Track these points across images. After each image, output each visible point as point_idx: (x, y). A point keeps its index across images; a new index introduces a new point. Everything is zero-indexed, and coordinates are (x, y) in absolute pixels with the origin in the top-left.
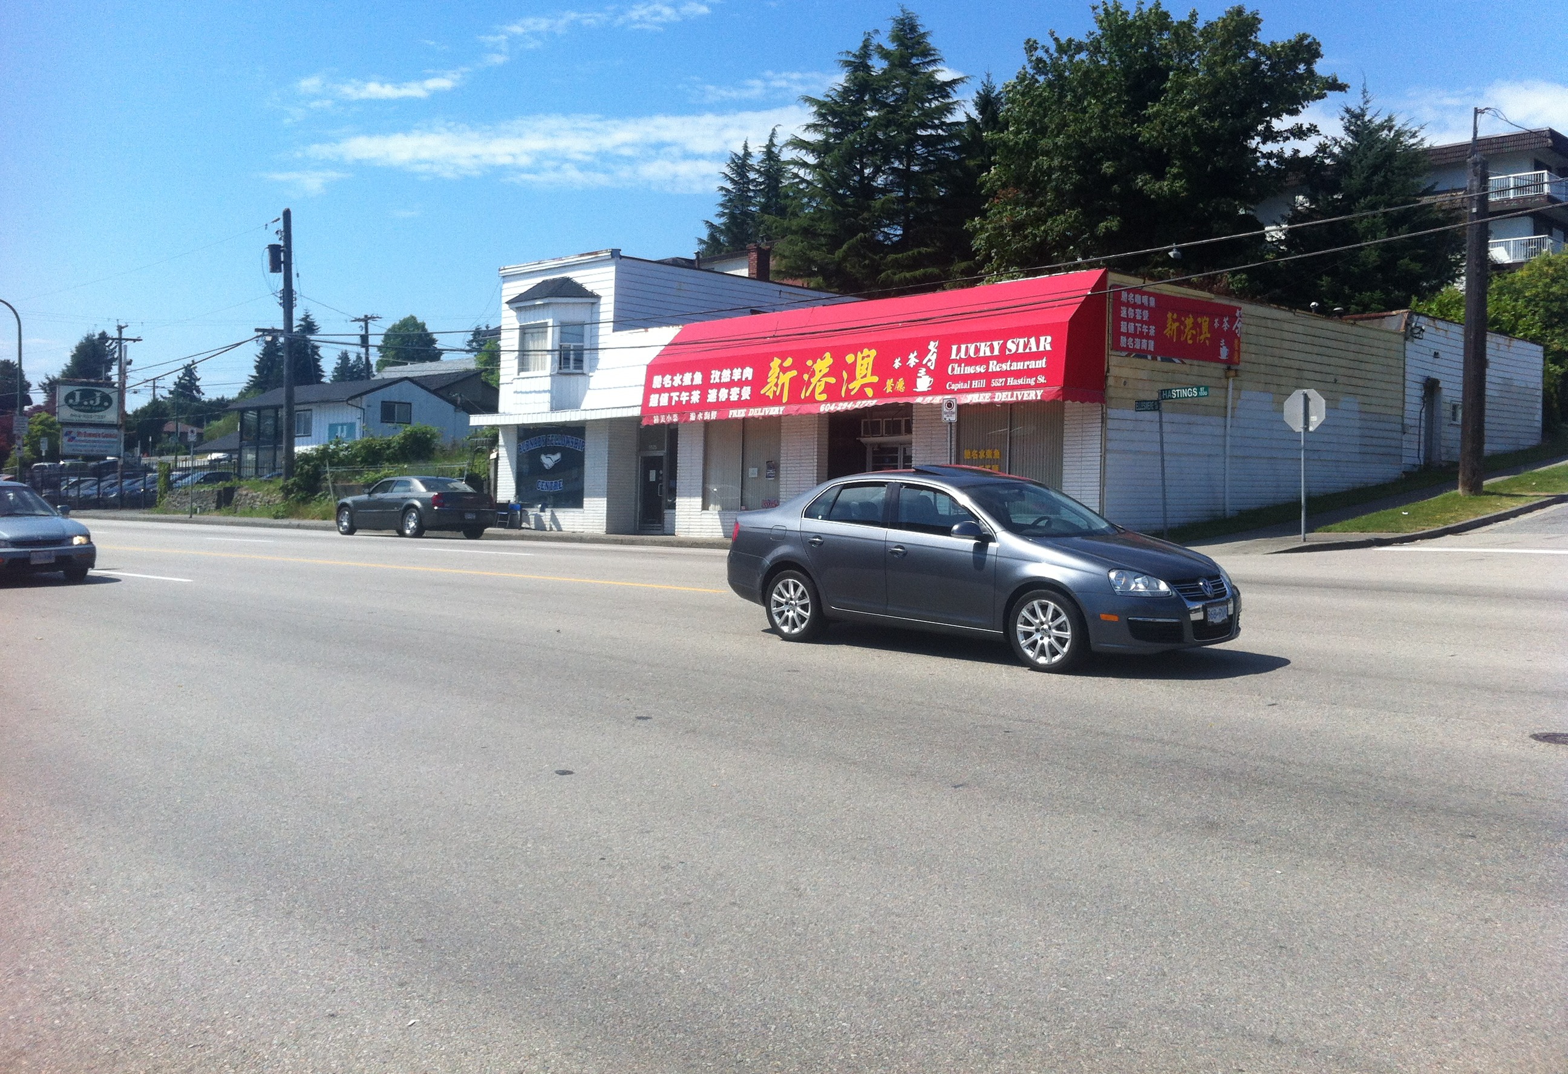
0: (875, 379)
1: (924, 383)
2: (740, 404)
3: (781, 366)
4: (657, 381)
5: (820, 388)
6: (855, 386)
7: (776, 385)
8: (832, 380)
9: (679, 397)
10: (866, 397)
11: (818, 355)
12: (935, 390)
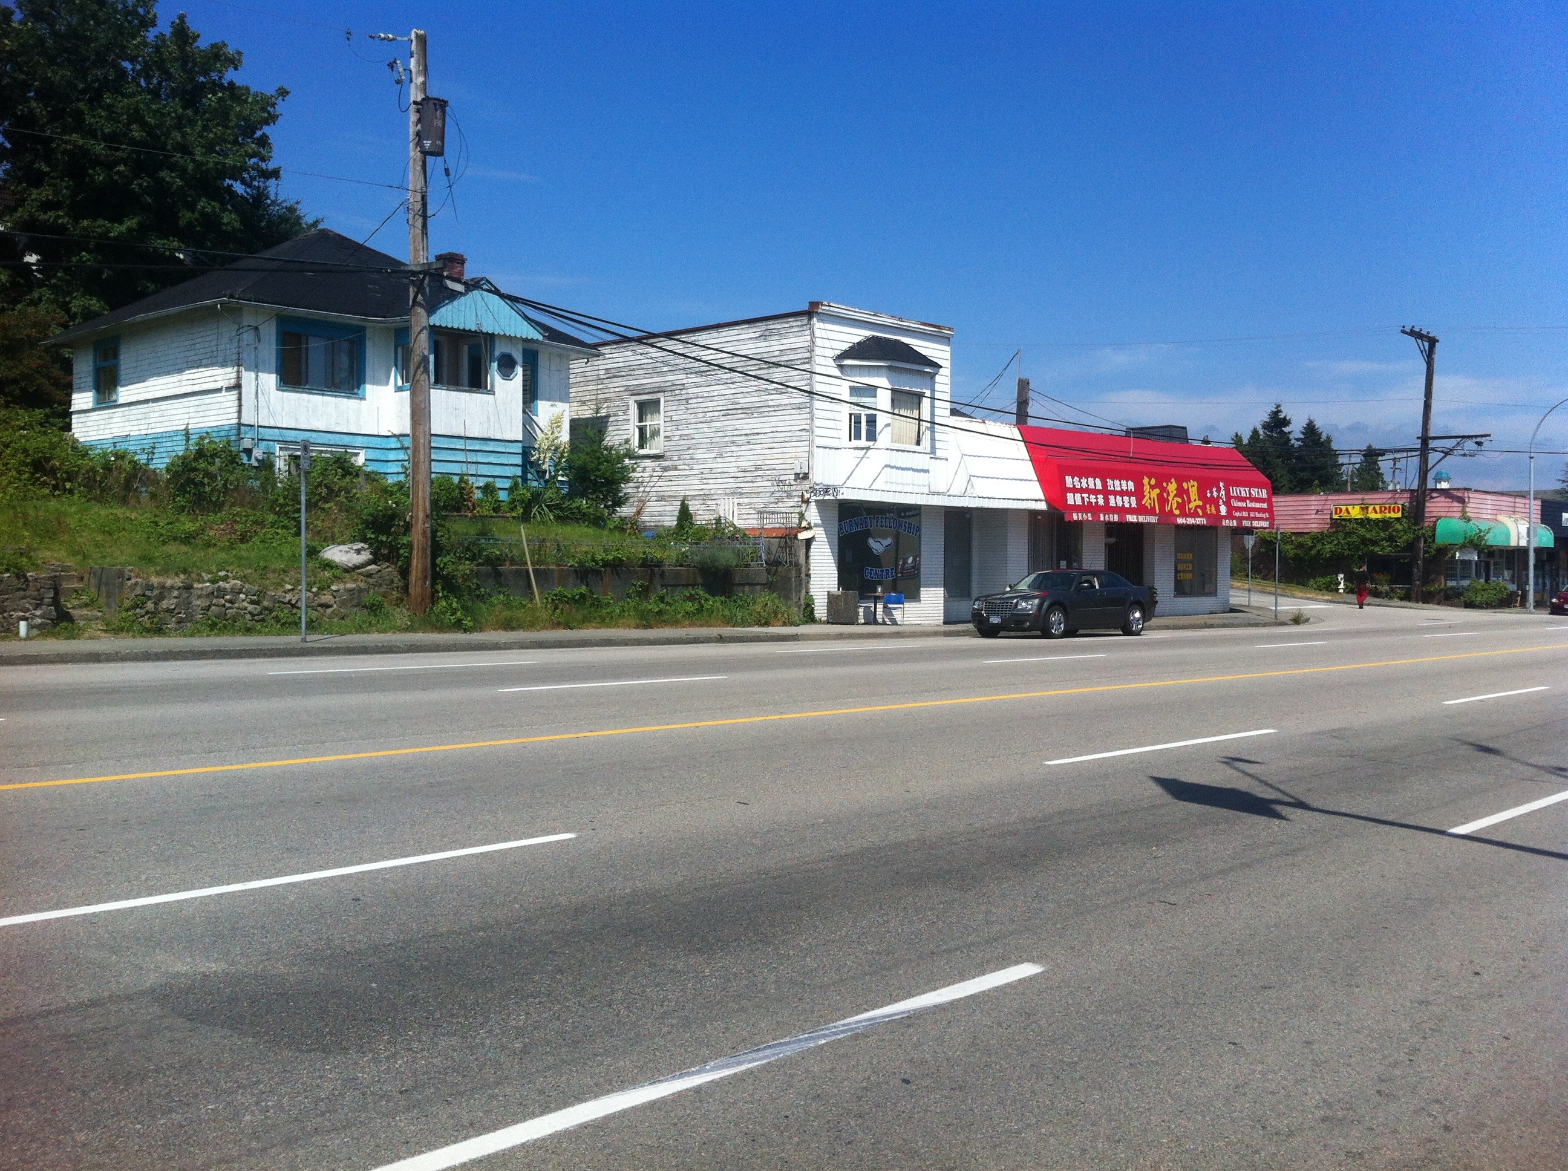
0: (1200, 503)
1: (1223, 510)
2: (1131, 511)
3: (1149, 483)
4: (1068, 480)
5: (1175, 506)
6: (1192, 505)
7: (1150, 498)
8: (1180, 501)
9: (1089, 498)
10: (1199, 516)
11: (1168, 481)
12: (1229, 516)
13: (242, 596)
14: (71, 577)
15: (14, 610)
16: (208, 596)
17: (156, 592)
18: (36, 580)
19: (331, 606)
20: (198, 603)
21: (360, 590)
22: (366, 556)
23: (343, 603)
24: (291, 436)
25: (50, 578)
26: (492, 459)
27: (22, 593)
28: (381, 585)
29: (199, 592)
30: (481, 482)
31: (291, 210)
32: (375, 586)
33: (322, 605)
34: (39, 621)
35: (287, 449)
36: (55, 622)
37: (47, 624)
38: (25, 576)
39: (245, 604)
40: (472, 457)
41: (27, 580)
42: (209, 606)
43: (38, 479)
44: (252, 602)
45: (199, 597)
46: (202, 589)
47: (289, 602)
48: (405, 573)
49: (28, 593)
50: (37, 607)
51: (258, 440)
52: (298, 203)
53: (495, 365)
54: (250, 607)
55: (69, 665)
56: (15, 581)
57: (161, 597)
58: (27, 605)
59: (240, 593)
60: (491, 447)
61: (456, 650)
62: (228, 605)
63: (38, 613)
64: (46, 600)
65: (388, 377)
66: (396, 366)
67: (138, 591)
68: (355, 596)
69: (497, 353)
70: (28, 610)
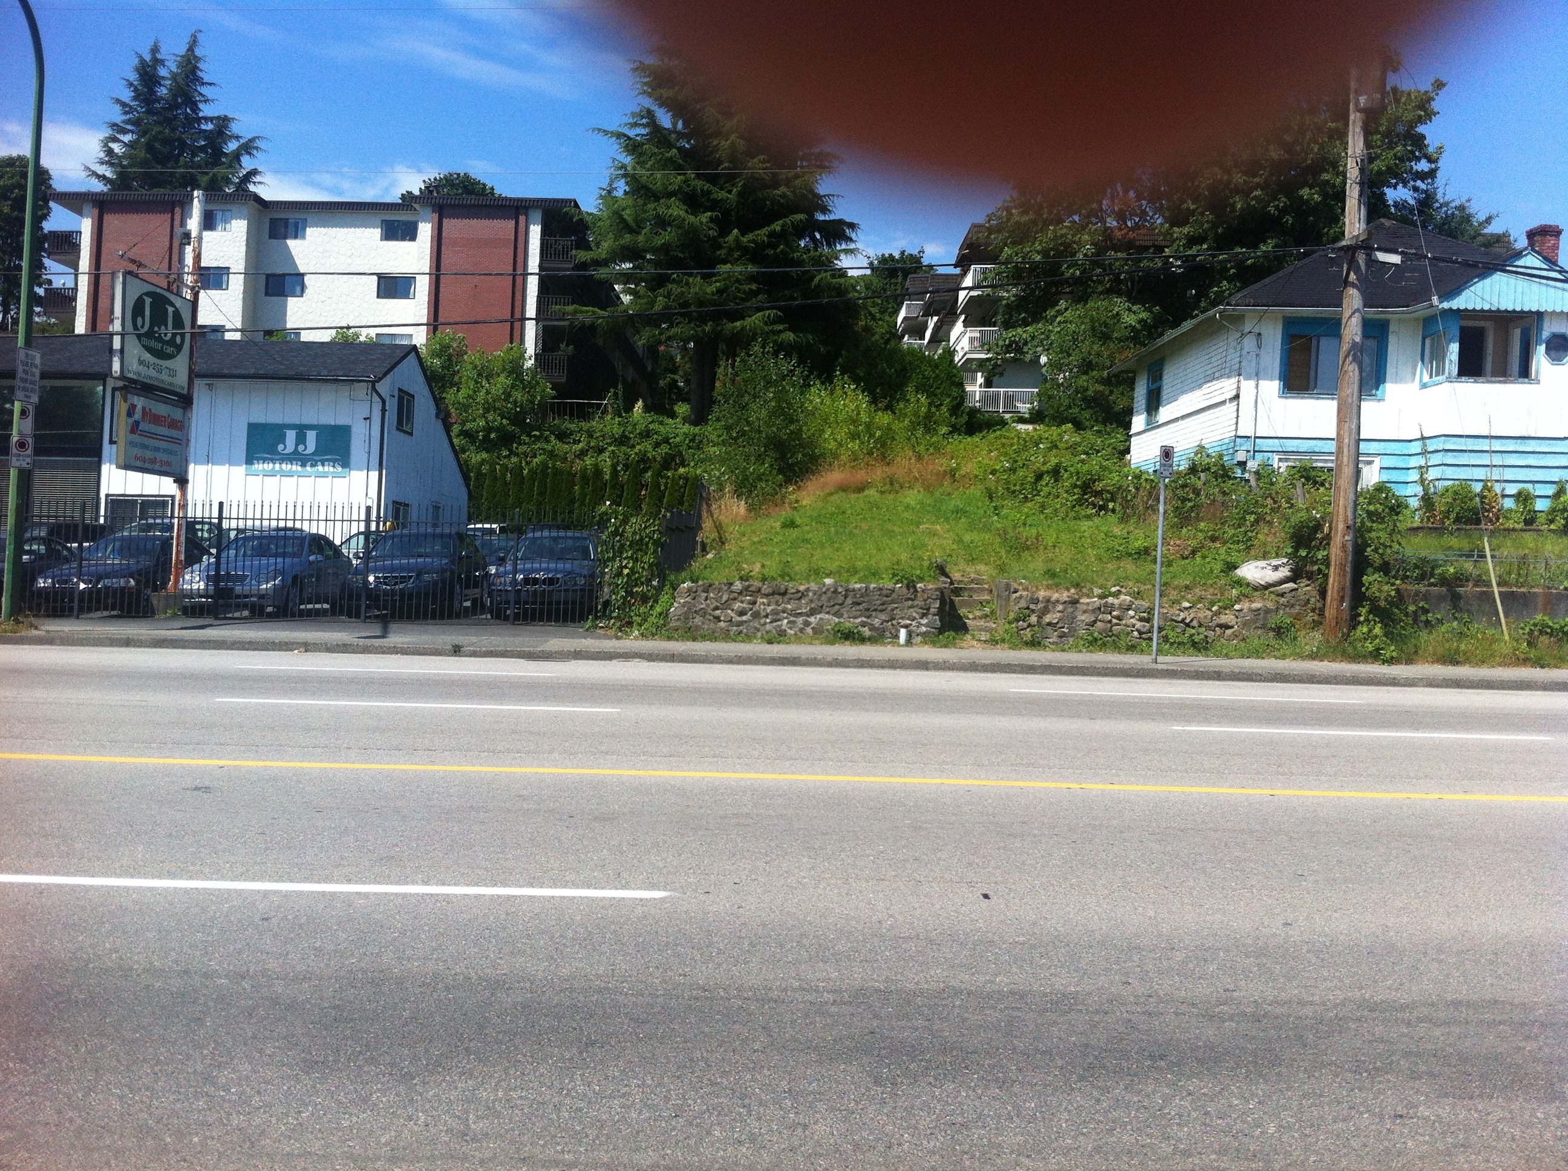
13: (1131, 613)
14: (983, 590)
15: (902, 618)
16: (1094, 611)
17: (1040, 606)
18: (923, 591)
19: (1232, 627)
20: (1083, 618)
21: (1267, 611)
22: (1284, 572)
23: (1245, 624)
24: (1291, 445)
25: (937, 589)
26: (1531, 460)
27: (910, 602)
28: (1292, 606)
29: (1085, 607)
30: (1512, 489)
31: (1461, 208)
32: (1286, 606)
33: (1221, 626)
34: (924, 629)
35: (1287, 460)
36: (941, 630)
37: (930, 632)
38: (915, 587)
39: (1133, 621)
40: (1497, 460)
41: (916, 591)
42: (1095, 622)
43: (1087, 500)
44: (1141, 620)
45: (1085, 612)
46: (1088, 604)
47: (1183, 621)
48: (1323, 593)
49: (916, 603)
50: (923, 616)
51: (1255, 451)
52: (1469, 201)
53: (1542, 349)
54: (1139, 625)
55: (898, 671)
56: (905, 590)
57: (1045, 611)
58: (914, 614)
59: (1128, 610)
60: (1531, 446)
61: (1337, 684)
62: (1115, 621)
63: (924, 621)
64: (932, 610)
65: (1415, 374)
66: (1423, 361)
67: (1023, 604)
68: (1261, 617)
69: (1545, 334)
70: (914, 619)
